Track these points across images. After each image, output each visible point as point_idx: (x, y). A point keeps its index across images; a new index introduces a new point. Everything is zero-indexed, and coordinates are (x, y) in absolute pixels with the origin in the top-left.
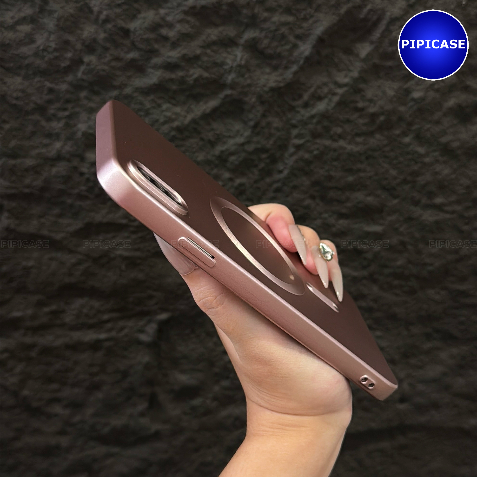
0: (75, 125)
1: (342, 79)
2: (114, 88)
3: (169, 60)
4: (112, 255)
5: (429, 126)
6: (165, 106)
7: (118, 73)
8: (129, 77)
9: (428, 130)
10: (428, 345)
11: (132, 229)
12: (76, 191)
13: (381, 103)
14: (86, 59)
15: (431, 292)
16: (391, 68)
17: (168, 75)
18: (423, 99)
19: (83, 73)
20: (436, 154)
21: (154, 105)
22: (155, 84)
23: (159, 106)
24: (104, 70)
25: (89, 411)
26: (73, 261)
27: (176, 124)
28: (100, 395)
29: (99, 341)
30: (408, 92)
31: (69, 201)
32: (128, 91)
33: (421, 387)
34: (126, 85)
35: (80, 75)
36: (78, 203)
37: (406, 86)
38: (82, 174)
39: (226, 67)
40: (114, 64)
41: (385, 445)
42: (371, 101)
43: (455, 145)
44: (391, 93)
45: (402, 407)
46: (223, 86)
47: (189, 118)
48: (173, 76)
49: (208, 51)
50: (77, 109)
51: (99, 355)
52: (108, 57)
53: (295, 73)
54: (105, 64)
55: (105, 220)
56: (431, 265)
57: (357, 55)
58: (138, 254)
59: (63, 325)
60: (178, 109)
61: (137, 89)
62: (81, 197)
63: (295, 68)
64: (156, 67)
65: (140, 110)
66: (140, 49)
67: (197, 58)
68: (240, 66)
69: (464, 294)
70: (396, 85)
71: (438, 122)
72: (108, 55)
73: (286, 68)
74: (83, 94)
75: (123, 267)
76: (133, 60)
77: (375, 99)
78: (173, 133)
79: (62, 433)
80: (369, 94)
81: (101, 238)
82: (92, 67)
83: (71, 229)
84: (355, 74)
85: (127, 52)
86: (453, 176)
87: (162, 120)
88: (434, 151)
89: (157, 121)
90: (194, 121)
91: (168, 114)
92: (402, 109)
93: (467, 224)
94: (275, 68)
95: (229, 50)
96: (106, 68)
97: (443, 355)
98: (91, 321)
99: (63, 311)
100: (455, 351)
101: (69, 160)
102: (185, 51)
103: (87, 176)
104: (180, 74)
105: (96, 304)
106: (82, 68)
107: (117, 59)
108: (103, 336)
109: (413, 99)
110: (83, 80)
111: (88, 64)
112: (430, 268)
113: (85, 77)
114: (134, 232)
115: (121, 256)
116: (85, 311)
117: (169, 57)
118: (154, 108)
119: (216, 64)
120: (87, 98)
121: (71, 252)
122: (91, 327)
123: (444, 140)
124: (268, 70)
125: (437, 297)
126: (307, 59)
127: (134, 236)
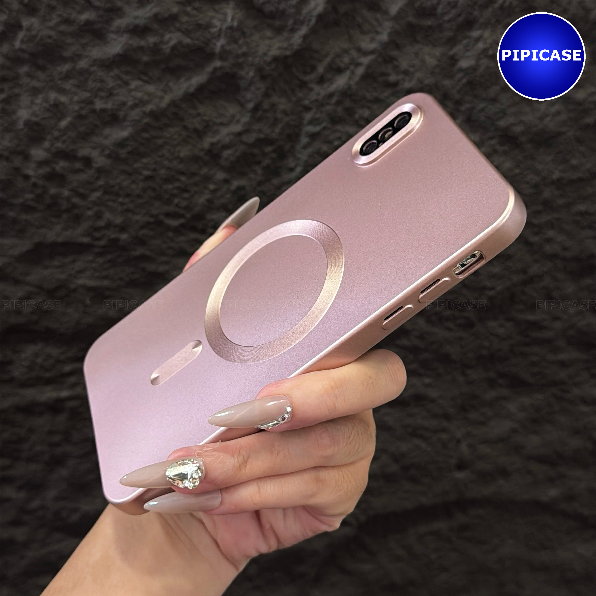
0: (14, 112)
1: (367, 44)
2: (65, 60)
3: (137, 22)
4: (73, 286)
5: (482, 105)
6: (134, 84)
7: (69, 40)
8: (84, 46)
9: (482, 110)
10: (490, 395)
11: (97, 250)
12: (20, 201)
13: (418, 75)
14: (25, 23)
15: (492, 324)
16: (430, 27)
17: (136, 42)
18: (474, 69)
19: (22, 41)
20: (493, 142)
21: (119, 82)
22: (118, 55)
23: (126, 83)
24: (50, 37)
25: (52, 494)
26: (20, 294)
27: (149, 108)
28: (64, 472)
29: (60, 401)
30: (454, 60)
31: (12, 214)
32: (83, 64)
33: (484, 449)
34: (79, 57)
35: (17, 44)
36: (24, 217)
37: (451, 53)
38: (26, 177)
39: (214, 30)
40: (63, 28)
41: (441, 525)
42: (406, 73)
43: (518, 129)
44: (431, 61)
45: (460, 475)
46: (210, 56)
47: (167, 99)
48: (143, 43)
49: (189, 9)
50: (17, 91)
51: (62, 418)
52: (55, 20)
53: (305, 37)
54: (51, 28)
55: (60, 240)
56: (492, 289)
57: (386, 12)
58: (106, 283)
59: (11, 381)
60: (151, 88)
61: (95, 62)
62: (27, 208)
63: (304, 30)
64: (118, 31)
65: (100, 90)
66: (97, 8)
67: (174, 18)
68: (231, 28)
69: (536, 326)
70: (438, 52)
71: (494, 100)
72: (54, 16)
73: (293, 30)
74: (24, 69)
75: (88, 302)
76: (88, 23)
77: (411, 69)
78: (146, 120)
79: (16, 523)
80: (404, 64)
81: (56, 263)
82: (34, 33)
83: (16, 252)
84: (384, 37)
85: (80, 12)
86: (517, 171)
87: (130, 103)
88: (491, 138)
89: (124, 104)
90: (173, 103)
91: (139, 95)
92: (447, 83)
93: (536, 234)
94: (279, 31)
95: (217, 7)
96: (53, 33)
97: (512, 407)
98: (48, 375)
99: (10, 363)
100: (526, 400)
101: (7, 159)
102: (156, 10)
103: (33, 180)
104: (152, 40)
105: (54, 351)
106: (21, 35)
107: (67, 21)
108: (64, 394)
109: (461, 70)
110: (23, 51)
111: (29, 29)
112: (491, 293)
113: (24, 47)
114: (100, 255)
115: (83, 286)
116: (39, 360)
117: (136, 18)
118: (120, 86)
119: (199, 26)
120: (29, 75)
121: (17, 282)
122: (49, 382)
123: (502, 123)
124: (269, 33)
125: (501, 331)
126: (320, 17)
127: (100, 260)
